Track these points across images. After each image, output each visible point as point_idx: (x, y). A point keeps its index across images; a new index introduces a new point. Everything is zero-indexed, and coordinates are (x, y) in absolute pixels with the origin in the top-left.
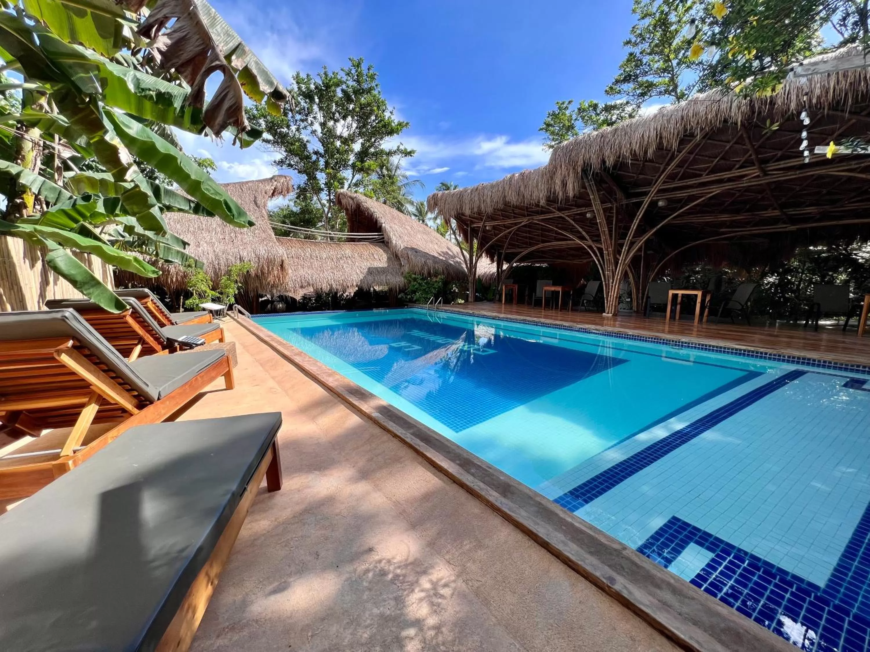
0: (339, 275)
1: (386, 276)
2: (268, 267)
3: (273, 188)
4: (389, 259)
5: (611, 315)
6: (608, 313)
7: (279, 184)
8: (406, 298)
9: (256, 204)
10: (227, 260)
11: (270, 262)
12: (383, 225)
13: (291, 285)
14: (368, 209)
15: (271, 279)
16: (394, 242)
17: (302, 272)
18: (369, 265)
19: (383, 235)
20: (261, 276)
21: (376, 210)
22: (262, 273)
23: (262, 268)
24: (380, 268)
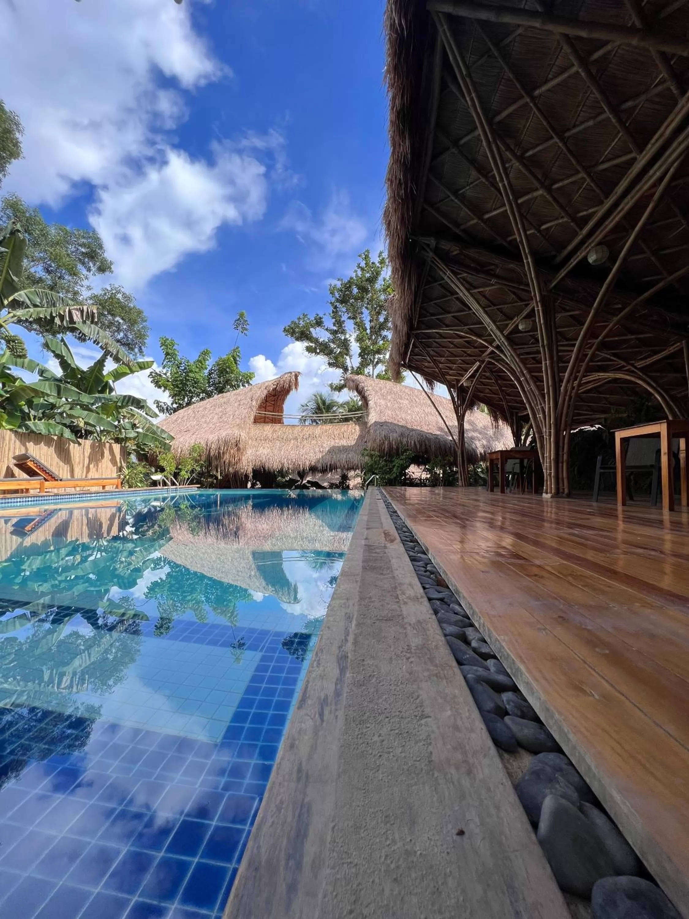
0: (294, 455)
2: (224, 448)
4: (360, 437)
5: (550, 496)
6: (547, 493)
7: (282, 380)
9: (252, 398)
13: (245, 463)
15: (226, 457)
16: (370, 418)
17: (259, 452)
18: (333, 444)
19: (365, 413)
22: (219, 453)
23: (219, 448)
24: (344, 446)
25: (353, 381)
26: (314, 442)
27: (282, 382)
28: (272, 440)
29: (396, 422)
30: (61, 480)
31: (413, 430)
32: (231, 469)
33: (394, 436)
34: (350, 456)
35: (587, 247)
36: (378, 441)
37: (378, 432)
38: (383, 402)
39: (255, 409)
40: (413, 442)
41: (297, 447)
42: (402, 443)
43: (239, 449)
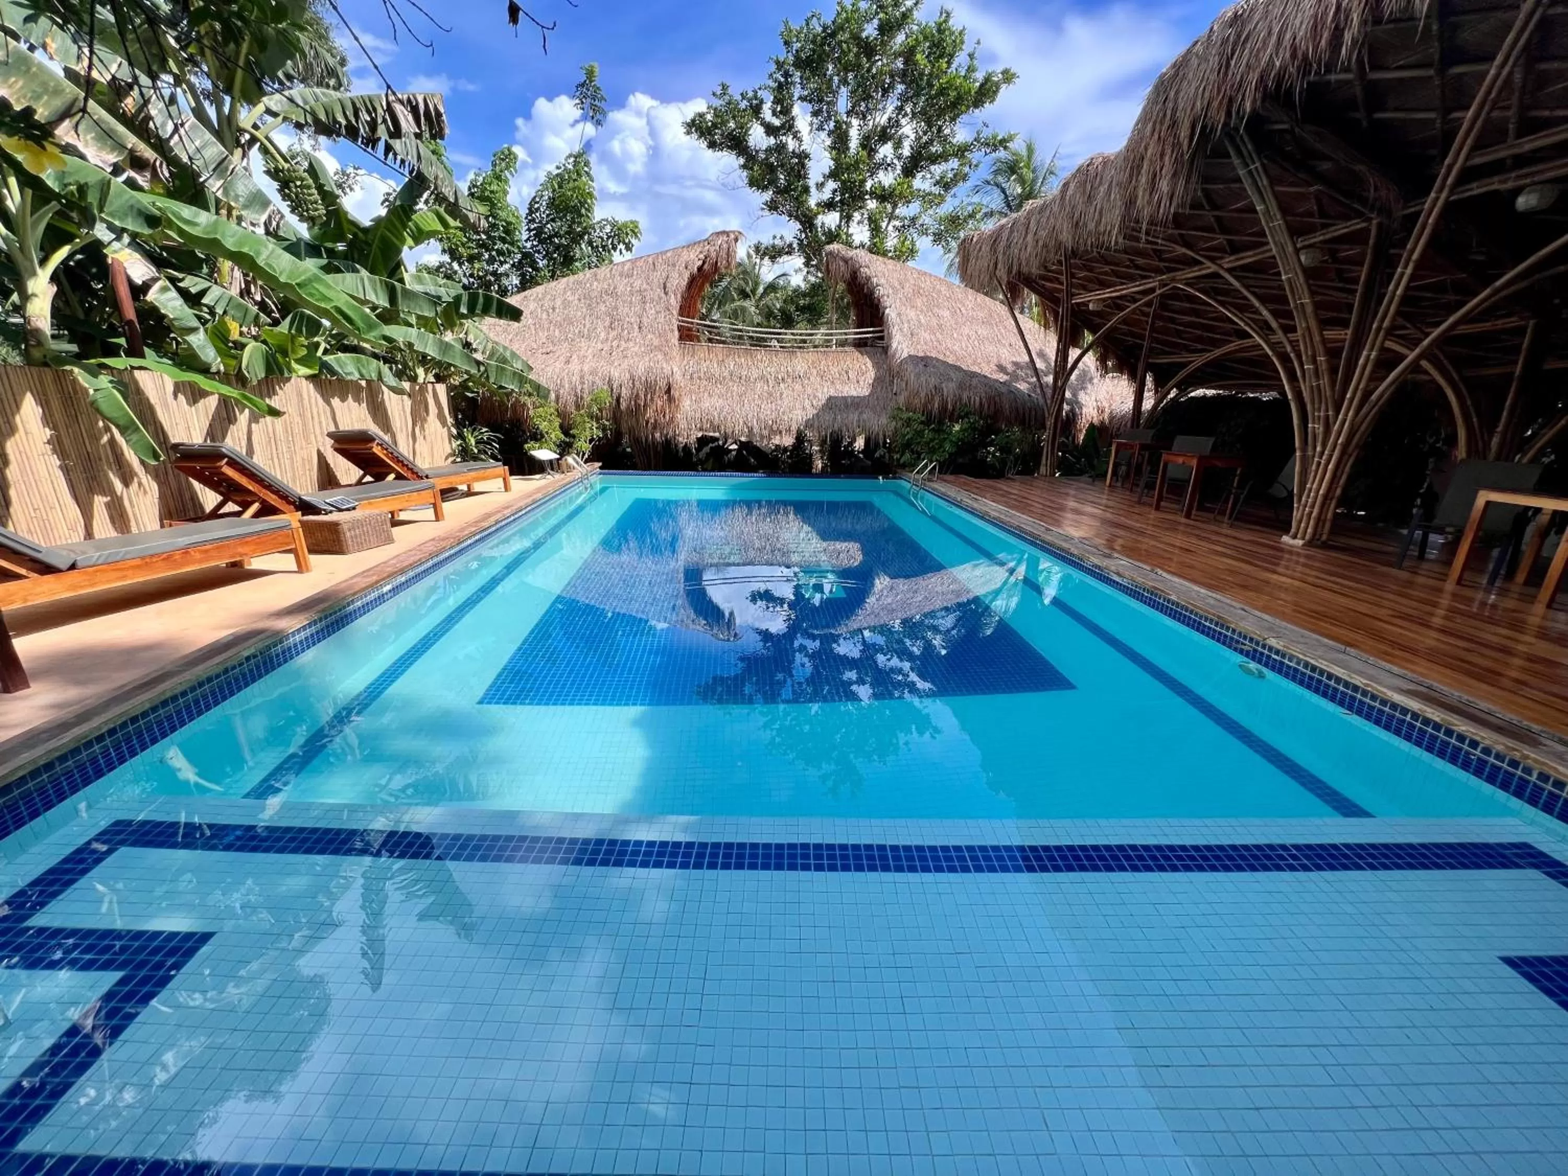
0: (768, 412)
1: (861, 413)
2: (646, 396)
3: (702, 256)
4: (878, 380)
5: (1299, 542)
6: (1295, 537)
7: (712, 249)
8: (891, 458)
9: (665, 288)
10: (593, 383)
11: (650, 387)
12: (887, 311)
13: (683, 425)
14: (868, 279)
15: (650, 413)
16: (894, 345)
17: (706, 404)
18: (832, 393)
19: (882, 331)
20: (637, 410)
21: (883, 281)
22: (637, 406)
23: (637, 395)
24: (853, 398)
25: (846, 261)
26: (798, 387)
27: (713, 255)
28: (720, 381)
29: (941, 357)
30: (427, 477)
31: (974, 375)
32: (657, 435)
33: (949, 389)
34: (865, 416)
35: (1526, 176)
36: (923, 395)
37: (923, 379)
38: (912, 314)
39: (675, 312)
40: (977, 399)
41: (770, 394)
42: (961, 399)
43: (671, 399)
